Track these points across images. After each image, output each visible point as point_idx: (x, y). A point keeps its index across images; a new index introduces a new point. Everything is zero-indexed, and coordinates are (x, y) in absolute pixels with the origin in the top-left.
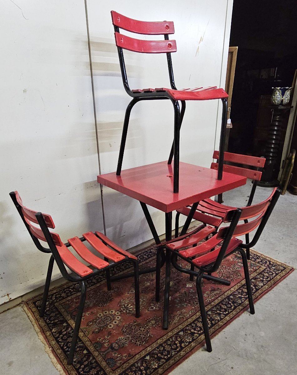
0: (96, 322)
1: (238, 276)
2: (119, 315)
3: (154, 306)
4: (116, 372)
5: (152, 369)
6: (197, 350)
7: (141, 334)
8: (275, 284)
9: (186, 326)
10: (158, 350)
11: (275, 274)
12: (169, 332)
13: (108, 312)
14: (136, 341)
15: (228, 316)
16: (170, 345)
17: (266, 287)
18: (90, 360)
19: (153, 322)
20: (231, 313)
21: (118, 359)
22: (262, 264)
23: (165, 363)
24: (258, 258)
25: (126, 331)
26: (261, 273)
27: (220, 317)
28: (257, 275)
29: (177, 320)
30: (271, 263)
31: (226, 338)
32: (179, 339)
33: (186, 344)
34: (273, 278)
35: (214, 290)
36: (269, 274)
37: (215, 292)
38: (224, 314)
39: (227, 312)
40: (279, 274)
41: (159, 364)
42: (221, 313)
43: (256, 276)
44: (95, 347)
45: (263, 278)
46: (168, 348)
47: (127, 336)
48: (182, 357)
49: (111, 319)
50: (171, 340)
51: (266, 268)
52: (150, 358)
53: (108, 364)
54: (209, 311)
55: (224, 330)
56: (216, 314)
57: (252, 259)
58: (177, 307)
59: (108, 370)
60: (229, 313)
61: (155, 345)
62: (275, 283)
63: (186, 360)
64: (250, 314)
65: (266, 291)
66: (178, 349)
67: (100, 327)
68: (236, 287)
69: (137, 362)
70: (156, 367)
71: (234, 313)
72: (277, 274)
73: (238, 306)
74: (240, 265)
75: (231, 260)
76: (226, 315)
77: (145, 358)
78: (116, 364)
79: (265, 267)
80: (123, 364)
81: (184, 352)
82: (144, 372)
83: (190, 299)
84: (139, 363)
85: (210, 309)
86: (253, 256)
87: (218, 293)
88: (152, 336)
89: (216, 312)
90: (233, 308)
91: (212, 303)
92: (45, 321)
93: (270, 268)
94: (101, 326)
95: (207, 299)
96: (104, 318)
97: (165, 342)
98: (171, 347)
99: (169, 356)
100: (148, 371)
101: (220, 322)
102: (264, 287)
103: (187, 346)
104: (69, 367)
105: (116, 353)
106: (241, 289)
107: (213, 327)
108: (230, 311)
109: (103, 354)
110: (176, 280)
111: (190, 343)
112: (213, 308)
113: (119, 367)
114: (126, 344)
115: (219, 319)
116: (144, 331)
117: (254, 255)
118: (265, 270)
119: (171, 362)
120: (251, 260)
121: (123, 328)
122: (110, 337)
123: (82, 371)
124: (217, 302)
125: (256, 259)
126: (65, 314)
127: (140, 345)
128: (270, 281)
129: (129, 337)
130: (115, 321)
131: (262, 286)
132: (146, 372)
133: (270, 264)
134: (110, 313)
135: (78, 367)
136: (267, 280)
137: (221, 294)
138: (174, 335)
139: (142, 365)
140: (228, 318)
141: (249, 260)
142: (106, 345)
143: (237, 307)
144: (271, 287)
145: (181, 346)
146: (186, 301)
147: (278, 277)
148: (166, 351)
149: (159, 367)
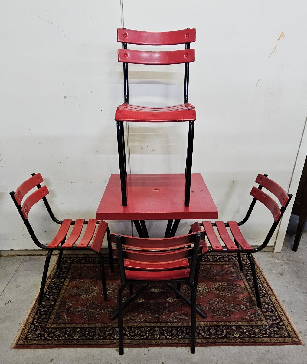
0: (79, 288)
1: (224, 316)
2: (97, 293)
3: (125, 300)
4: (53, 326)
5: (72, 338)
6: (113, 347)
7: (93, 313)
8: (252, 344)
9: (127, 327)
10: (90, 329)
11: (267, 335)
12: (111, 323)
13: (93, 286)
14: (85, 315)
15: (168, 340)
16: (101, 332)
17: (239, 340)
18: (50, 309)
19: (111, 310)
20: (173, 340)
21: (63, 319)
22: (266, 319)
23: (84, 340)
24: (272, 312)
25: (88, 305)
26: (252, 326)
27: (160, 337)
28: (246, 325)
29: (127, 319)
30: (281, 324)
31: (145, 355)
32: (111, 332)
33: (111, 337)
34: (258, 337)
35: (185, 315)
36: (262, 332)
37: (184, 317)
38: (166, 337)
39: (170, 337)
40: (271, 338)
41: (79, 338)
42: (166, 335)
43: (244, 326)
44: (61, 303)
45: (248, 331)
46: (98, 332)
47: (85, 309)
48: (97, 344)
49: (89, 292)
50: (105, 329)
51: (266, 325)
52: (79, 331)
53: (55, 318)
54: (158, 328)
55: (150, 348)
56: (161, 333)
57: (264, 308)
58: (140, 310)
59: (51, 321)
60: (171, 339)
61: (92, 325)
62: (255, 342)
63: (99, 348)
64: (190, 351)
65: (232, 343)
66: (102, 338)
67: (77, 293)
68: (208, 324)
69: (69, 328)
70: (76, 338)
71: (176, 341)
72: (269, 336)
73: (187, 339)
74: (242, 307)
75: (240, 299)
76: (166, 338)
77: (76, 329)
78: (58, 321)
79: (266, 323)
80: (62, 323)
81: (103, 342)
82: (66, 336)
83: (157, 310)
84: (70, 329)
85: (160, 327)
86: (270, 307)
87: (186, 319)
88: (98, 319)
89: (162, 332)
90: (180, 337)
91: (169, 324)
92: (56, 272)
93: (270, 327)
94: (79, 293)
95: (169, 318)
96: (86, 289)
97: (100, 328)
98: (100, 333)
99: (91, 338)
100: (68, 337)
101: (155, 340)
102: (237, 339)
103: (110, 339)
104: (37, 306)
105: (66, 315)
106: (211, 328)
107: (144, 340)
108: (175, 337)
109: (59, 311)
110: (166, 290)
111: (115, 339)
112: (165, 327)
113: (58, 323)
114: (78, 313)
115: (157, 338)
116: (98, 312)
117: (274, 307)
118: (262, 326)
119: (88, 342)
120: (261, 309)
121: (88, 302)
122: (75, 303)
123: (39, 312)
124: (175, 324)
125: (267, 311)
126: (70, 274)
127: (84, 319)
128: (252, 337)
129: (84, 310)
130: (90, 295)
131: (235, 337)
132: (67, 337)
133: (278, 324)
134: (94, 288)
135: (40, 309)
136: (250, 335)
137: (186, 321)
138: (112, 327)
139: (70, 332)
140: (165, 342)
141: (259, 308)
142: (67, 306)
143: (185, 338)
144: (243, 344)
145: (106, 337)
146: (151, 310)
147: (267, 340)
148: (94, 334)
149: (77, 339)
